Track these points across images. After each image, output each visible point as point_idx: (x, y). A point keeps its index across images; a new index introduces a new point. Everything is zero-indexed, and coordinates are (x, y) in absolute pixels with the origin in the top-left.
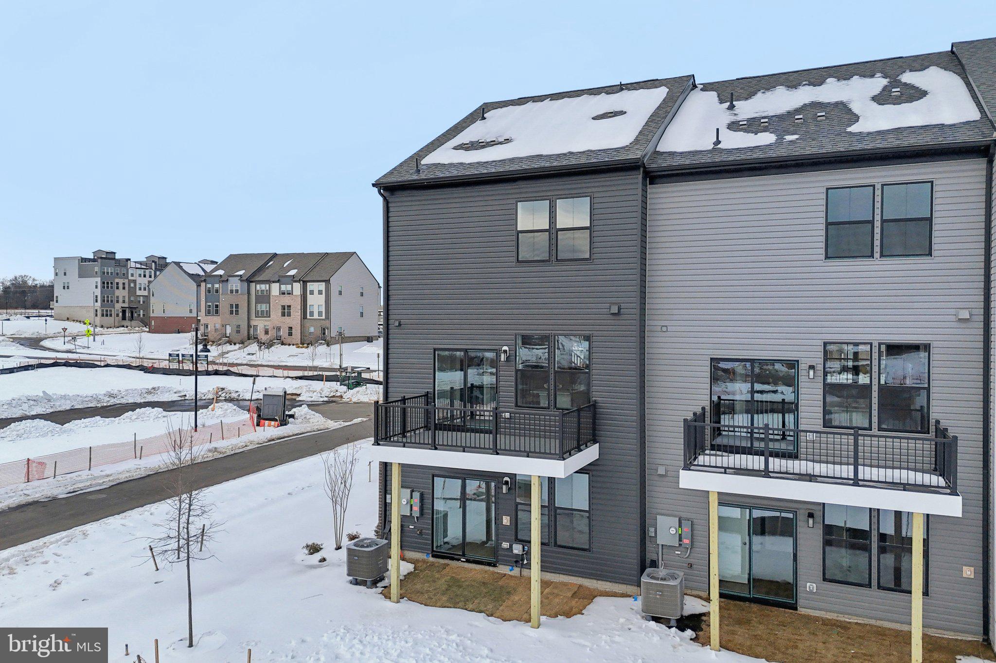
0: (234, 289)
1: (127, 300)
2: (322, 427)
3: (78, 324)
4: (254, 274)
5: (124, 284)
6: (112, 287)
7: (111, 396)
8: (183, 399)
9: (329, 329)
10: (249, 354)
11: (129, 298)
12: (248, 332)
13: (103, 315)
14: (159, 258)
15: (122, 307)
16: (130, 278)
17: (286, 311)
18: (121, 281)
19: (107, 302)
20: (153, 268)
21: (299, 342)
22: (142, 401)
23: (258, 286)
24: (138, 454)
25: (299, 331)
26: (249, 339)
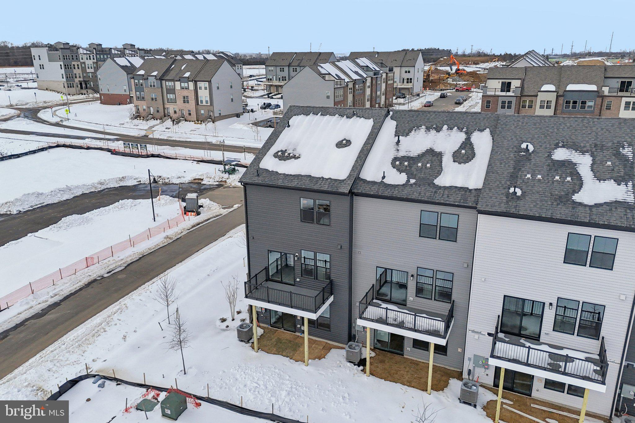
0: (152, 84)
1: (81, 76)
2: (218, 214)
3: (54, 92)
4: (163, 75)
5: (78, 65)
6: (71, 68)
7: (101, 184)
8: (139, 183)
9: (213, 111)
10: (167, 128)
11: (83, 74)
12: (164, 112)
13: (68, 87)
14: (97, 45)
15: (79, 81)
16: (81, 61)
17: (186, 100)
18: (76, 63)
19: (70, 77)
20: (95, 53)
21: (196, 120)
22: (118, 185)
23: (167, 83)
24: (132, 244)
25: (195, 113)
26: (165, 116)
